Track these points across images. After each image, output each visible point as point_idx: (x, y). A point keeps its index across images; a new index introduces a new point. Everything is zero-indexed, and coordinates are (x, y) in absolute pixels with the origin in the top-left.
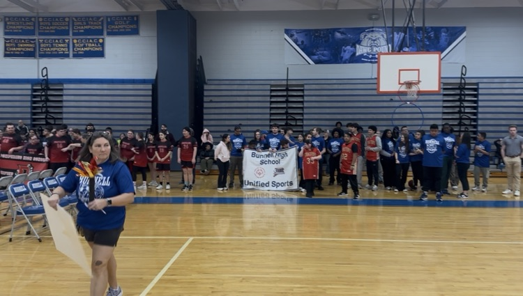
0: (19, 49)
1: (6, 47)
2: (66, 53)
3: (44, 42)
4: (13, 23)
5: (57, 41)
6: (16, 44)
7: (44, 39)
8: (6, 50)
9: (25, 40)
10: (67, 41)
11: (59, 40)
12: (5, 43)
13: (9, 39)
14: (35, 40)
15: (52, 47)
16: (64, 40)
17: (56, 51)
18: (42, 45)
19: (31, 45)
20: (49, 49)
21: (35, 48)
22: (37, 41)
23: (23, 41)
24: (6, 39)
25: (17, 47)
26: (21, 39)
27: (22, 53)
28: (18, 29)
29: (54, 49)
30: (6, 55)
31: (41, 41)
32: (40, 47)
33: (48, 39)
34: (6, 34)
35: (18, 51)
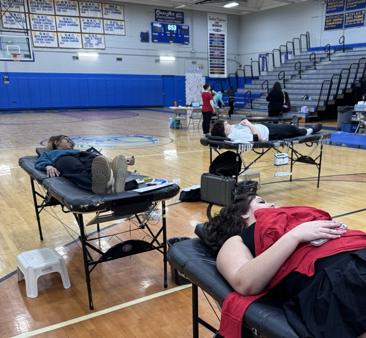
0: (333, 23)
1: (326, 23)
2: (362, 22)
3: (348, 16)
4: (332, 4)
5: (357, 13)
6: (332, 19)
7: (349, 13)
8: (326, 25)
9: (337, 15)
10: (363, 12)
11: (358, 12)
12: (326, 19)
13: (328, 16)
14: (343, 14)
15: (354, 19)
16: (361, 11)
17: (356, 21)
18: (347, 18)
19: (341, 19)
20: (351, 21)
21: (343, 21)
22: (344, 16)
23: (336, 17)
24: (327, 17)
25: (332, 22)
26: (335, 15)
27: (335, 26)
28: (334, 8)
29: (355, 20)
30: (326, 29)
31: (347, 15)
32: (346, 20)
33: (351, 13)
34: (327, 12)
35: (332, 25)
